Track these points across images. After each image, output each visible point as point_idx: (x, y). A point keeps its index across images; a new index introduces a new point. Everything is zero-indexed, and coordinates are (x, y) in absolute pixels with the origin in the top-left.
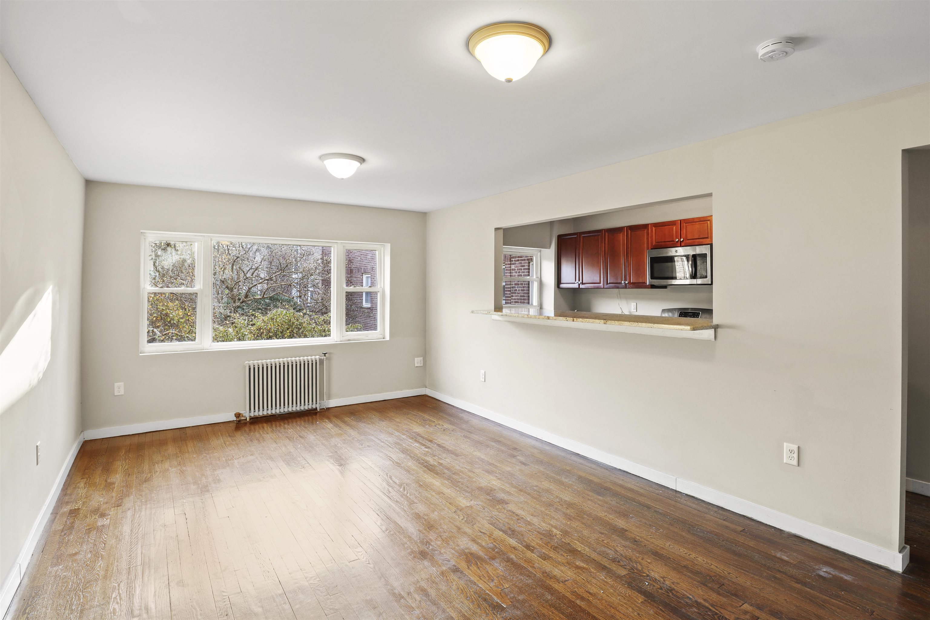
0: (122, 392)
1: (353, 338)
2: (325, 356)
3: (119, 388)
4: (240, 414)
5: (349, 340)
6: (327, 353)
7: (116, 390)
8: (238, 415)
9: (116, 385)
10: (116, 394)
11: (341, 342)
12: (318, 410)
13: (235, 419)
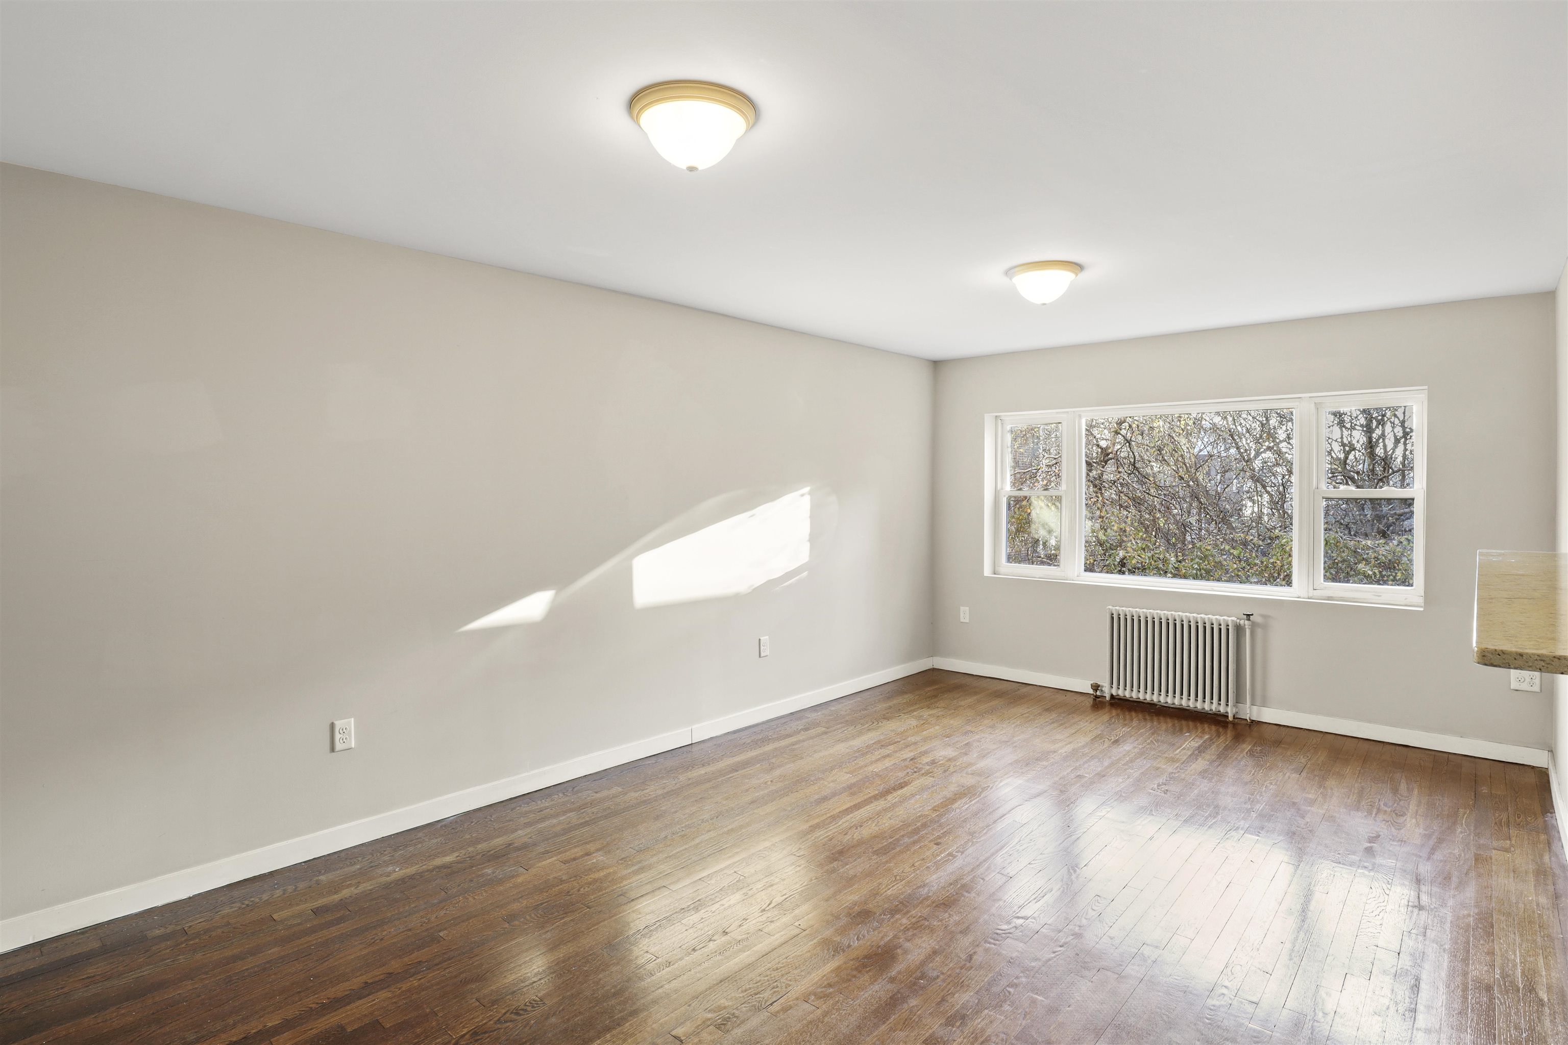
0: (967, 620)
1: (1340, 596)
2: (1249, 620)
3: (964, 614)
4: (1099, 686)
5: (1329, 598)
6: (1252, 615)
7: (962, 615)
8: (1096, 687)
9: (962, 608)
10: (962, 620)
11: (1309, 598)
12: (1231, 718)
13: (1091, 692)
